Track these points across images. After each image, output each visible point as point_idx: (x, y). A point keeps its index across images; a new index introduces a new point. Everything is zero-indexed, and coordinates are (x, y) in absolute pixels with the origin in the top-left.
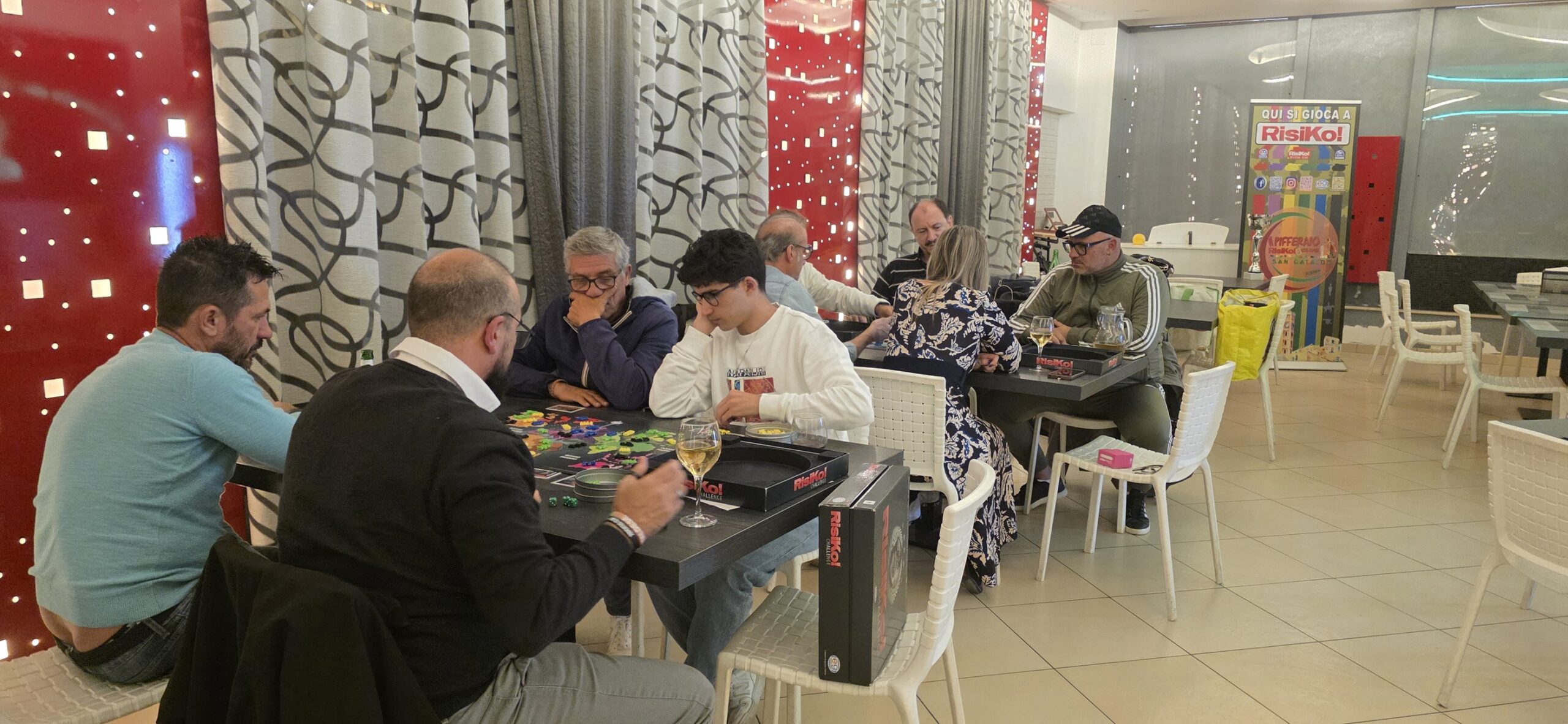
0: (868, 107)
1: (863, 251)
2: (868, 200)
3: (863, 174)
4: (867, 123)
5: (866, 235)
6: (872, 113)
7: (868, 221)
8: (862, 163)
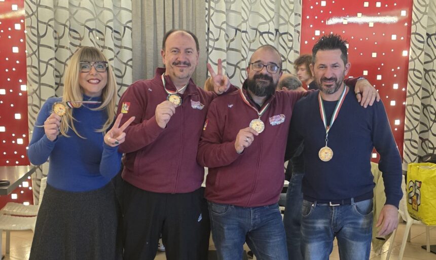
0: (411, 57)
1: (407, 136)
2: (409, 108)
3: (408, 94)
4: (411, 66)
5: (407, 127)
6: (413, 60)
7: (410, 120)
8: (408, 89)
